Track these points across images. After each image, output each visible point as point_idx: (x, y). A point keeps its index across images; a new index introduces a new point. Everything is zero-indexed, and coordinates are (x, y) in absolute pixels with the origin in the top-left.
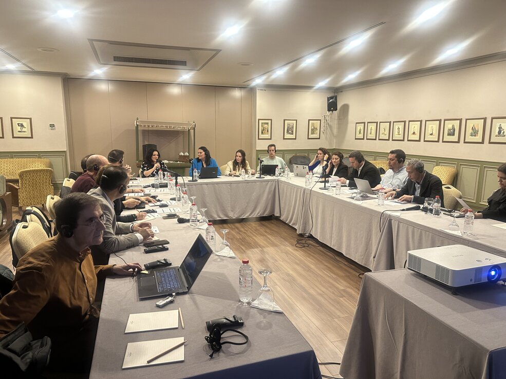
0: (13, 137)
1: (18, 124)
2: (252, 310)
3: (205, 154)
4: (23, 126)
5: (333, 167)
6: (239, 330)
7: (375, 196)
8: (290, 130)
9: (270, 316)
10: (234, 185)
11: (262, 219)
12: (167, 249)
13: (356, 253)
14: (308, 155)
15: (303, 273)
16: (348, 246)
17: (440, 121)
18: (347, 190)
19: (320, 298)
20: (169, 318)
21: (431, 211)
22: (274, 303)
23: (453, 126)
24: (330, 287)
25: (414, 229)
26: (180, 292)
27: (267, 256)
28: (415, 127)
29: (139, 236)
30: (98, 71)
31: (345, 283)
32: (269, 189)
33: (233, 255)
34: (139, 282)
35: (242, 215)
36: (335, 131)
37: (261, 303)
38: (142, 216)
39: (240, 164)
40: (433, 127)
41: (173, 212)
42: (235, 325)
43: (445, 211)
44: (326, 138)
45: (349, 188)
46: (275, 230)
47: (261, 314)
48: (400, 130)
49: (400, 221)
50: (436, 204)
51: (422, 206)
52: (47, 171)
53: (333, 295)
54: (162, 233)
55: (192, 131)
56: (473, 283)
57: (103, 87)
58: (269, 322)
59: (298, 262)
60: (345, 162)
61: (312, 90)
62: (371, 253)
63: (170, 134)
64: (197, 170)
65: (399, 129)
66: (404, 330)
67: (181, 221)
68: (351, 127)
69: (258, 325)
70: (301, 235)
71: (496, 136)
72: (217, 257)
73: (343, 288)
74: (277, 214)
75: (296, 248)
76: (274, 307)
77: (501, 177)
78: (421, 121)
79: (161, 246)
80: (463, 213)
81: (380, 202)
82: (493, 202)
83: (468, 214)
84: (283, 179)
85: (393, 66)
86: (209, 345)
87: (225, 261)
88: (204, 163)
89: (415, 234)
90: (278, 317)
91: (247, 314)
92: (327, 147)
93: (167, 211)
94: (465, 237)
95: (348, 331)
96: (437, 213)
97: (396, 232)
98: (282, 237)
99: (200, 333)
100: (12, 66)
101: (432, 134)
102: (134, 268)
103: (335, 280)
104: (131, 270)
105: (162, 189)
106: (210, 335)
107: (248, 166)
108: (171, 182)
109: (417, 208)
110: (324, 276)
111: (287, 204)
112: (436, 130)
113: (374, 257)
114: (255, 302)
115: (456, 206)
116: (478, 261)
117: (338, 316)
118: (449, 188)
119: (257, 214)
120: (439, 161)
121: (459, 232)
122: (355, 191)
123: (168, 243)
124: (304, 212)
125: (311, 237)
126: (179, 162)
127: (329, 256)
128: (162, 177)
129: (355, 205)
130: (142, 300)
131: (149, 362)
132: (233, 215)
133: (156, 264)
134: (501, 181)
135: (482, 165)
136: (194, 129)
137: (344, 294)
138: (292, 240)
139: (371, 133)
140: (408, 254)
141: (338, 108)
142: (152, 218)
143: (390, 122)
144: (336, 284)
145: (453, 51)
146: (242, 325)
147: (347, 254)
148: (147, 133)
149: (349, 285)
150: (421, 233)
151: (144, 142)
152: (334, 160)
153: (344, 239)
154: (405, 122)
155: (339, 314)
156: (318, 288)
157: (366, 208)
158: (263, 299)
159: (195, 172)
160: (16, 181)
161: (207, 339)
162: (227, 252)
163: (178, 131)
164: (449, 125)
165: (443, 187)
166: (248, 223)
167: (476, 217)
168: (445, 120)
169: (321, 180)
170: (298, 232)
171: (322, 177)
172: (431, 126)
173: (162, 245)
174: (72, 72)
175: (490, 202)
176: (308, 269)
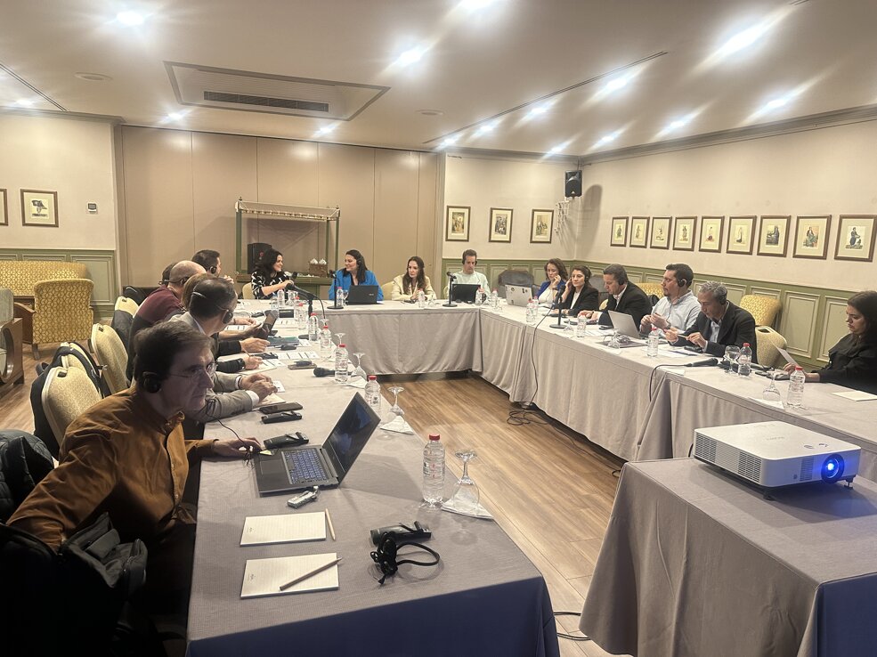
0: (24, 224)
1: (33, 202)
2: (443, 515)
3: (358, 263)
4: (42, 205)
5: (573, 291)
6: (423, 544)
7: (643, 342)
8: (500, 226)
9: (474, 524)
10: (405, 318)
11: (452, 376)
12: (300, 418)
13: (609, 436)
14: (531, 270)
15: (520, 466)
16: (596, 424)
17: (755, 218)
18: (595, 330)
19: (547, 508)
20: (310, 524)
21: (735, 368)
22: (479, 505)
23: (776, 228)
24: (566, 492)
25: (706, 397)
26: (326, 484)
27: (459, 438)
28: (712, 228)
29: (253, 395)
30: (176, 115)
31: (590, 486)
32: (465, 325)
33: (410, 429)
34: (257, 468)
35: (417, 368)
36: (577, 230)
37: (458, 505)
38: (254, 363)
39: (415, 281)
40: (742, 229)
41: (305, 359)
42: (418, 536)
43: (759, 369)
44: (562, 242)
45: (600, 326)
46: (473, 394)
47: (458, 521)
48: (688, 232)
49: (684, 382)
50: (743, 357)
51: (720, 360)
52: (84, 283)
53: (570, 504)
54: (289, 392)
55: (333, 223)
56: (798, 481)
57: (182, 143)
58: (471, 534)
59: (512, 449)
60: (594, 284)
61: (540, 161)
62: (634, 436)
63: (296, 227)
64: (343, 289)
65: (685, 229)
66: (685, 556)
67: (320, 373)
68: (604, 224)
69: (454, 538)
70: (517, 405)
71: (847, 247)
72: (382, 432)
73: (586, 493)
74: (476, 369)
75: (509, 426)
76: (479, 511)
77: (851, 315)
78: (723, 219)
79: (288, 413)
80: (787, 373)
81: (652, 352)
82: (838, 356)
83: (796, 373)
84: (488, 309)
85: (678, 124)
86: (377, 566)
87: (397, 440)
88: (354, 277)
89: (709, 405)
90: (484, 525)
91: (436, 521)
92: (563, 257)
93: (295, 356)
94: (789, 411)
95: (595, 564)
96: (745, 372)
97: (677, 402)
98: (484, 408)
99: (361, 548)
100: (27, 102)
101: (740, 241)
102: (247, 445)
103: (573, 479)
104: (243, 449)
105: (284, 320)
106: (379, 550)
107: (429, 284)
108: (300, 308)
109: (713, 363)
110: (554, 472)
111: (495, 351)
112: (748, 233)
113: (640, 443)
114: (447, 503)
115: (777, 361)
116: (807, 447)
117: (578, 538)
118: (766, 331)
119: (442, 367)
120: (751, 286)
121: (780, 402)
122: (610, 332)
123: (301, 408)
124: (523, 367)
125: (534, 408)
126: (309, 276)
127: (562, 439)
128: (284, 300)
129: (608, 354)
130: (264, 495)
131: (282, 589)
132: (402, 368)
133: (283, 440)
134: (850, 321)
135: (823, 296)
136: (337, 220)
137: (588, 502)
138: (501, 413)
139: (637, 236)
140: (695, 434)
141: (584, 191)
142: (271, 367)
143: (671, 219)
144: (575, 486)
145: (778, 103)
146: (428, 536)
147: (593, 437)
148: (256, 224)
149: (596, 489)
150: (718, 403)
151: (249, 238)
152: (576, 278)
153: (590, 413)
154: (695, 219)
155: (579, 534)
156: (545, 492)
157: (627, 361)
158: (462, 498)
159: (340, 293)
160: (30, 300)
161: (373, 557)
162: (400, 424)
163: (310, 222)
164: (769, 226)
165: (756, 329)
166: (427, 382)
167: (808, 380)
168: (763, 218)
169: (552, 312)
170: (511, 400)
171: (554, 307)
172: (739, 226)
173: (291, 410)
174: (130, 115)
175: (832, 356)
176: (529, 462)
